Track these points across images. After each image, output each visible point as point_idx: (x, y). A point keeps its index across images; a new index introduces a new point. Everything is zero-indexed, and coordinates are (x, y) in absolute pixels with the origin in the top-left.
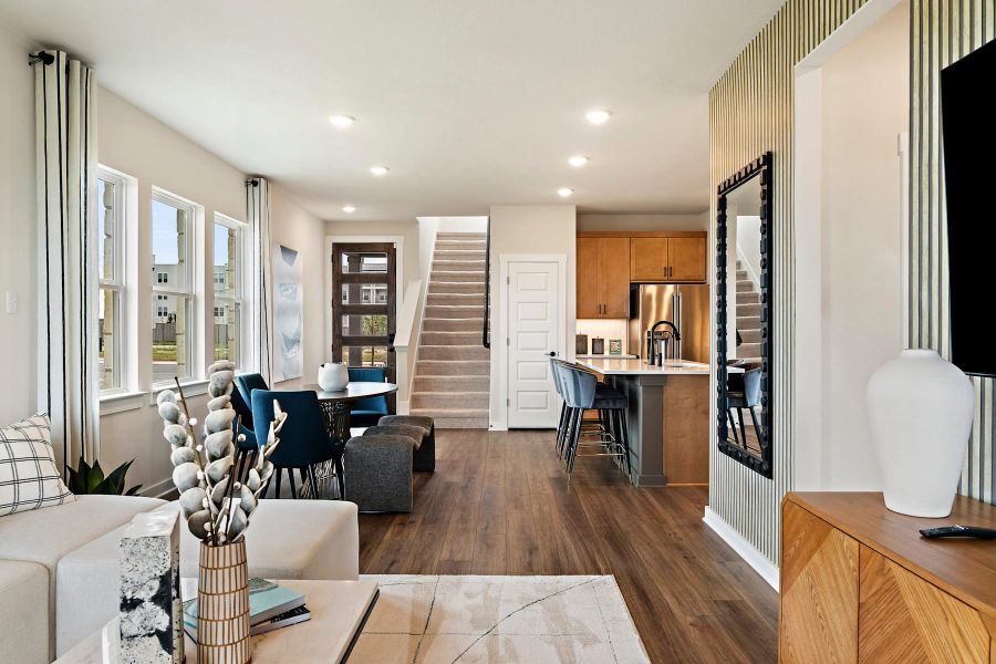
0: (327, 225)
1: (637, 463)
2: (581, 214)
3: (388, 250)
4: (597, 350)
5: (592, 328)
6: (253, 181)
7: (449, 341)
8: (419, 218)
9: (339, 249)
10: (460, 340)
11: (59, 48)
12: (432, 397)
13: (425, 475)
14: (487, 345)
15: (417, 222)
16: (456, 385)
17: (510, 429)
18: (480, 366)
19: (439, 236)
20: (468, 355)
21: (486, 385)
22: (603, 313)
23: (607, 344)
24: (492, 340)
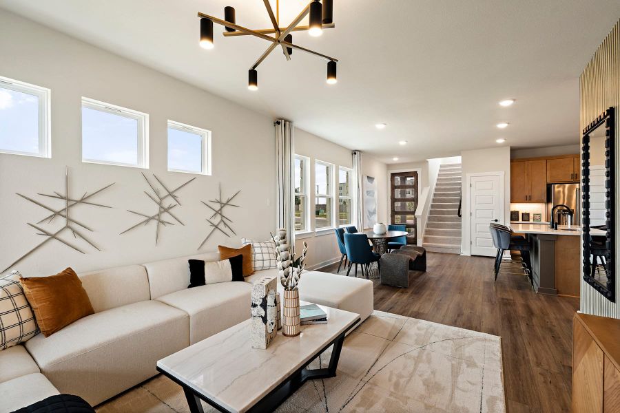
0: (389, 166)
1: (537, 279)
2: (513, 150)
3: (415, 174)
4: (525, 218)
5: (521, 208)
6: (354, 153)
7: (443, 213)
8: (428, 160)
9: (393, 175)
10: (449, 213)
11: (281, 119)
12: (433, 238)
13: (421, 272)
14: (460, 216)
15: (427, 162)
16: (446, 233)
17: (472, 255)
18: (457, 225)
19: (441, 166)
20: (452, 219)
21: (460, 234)
22: (529, 200)
23: (531, 216)
24: (462, 213)
